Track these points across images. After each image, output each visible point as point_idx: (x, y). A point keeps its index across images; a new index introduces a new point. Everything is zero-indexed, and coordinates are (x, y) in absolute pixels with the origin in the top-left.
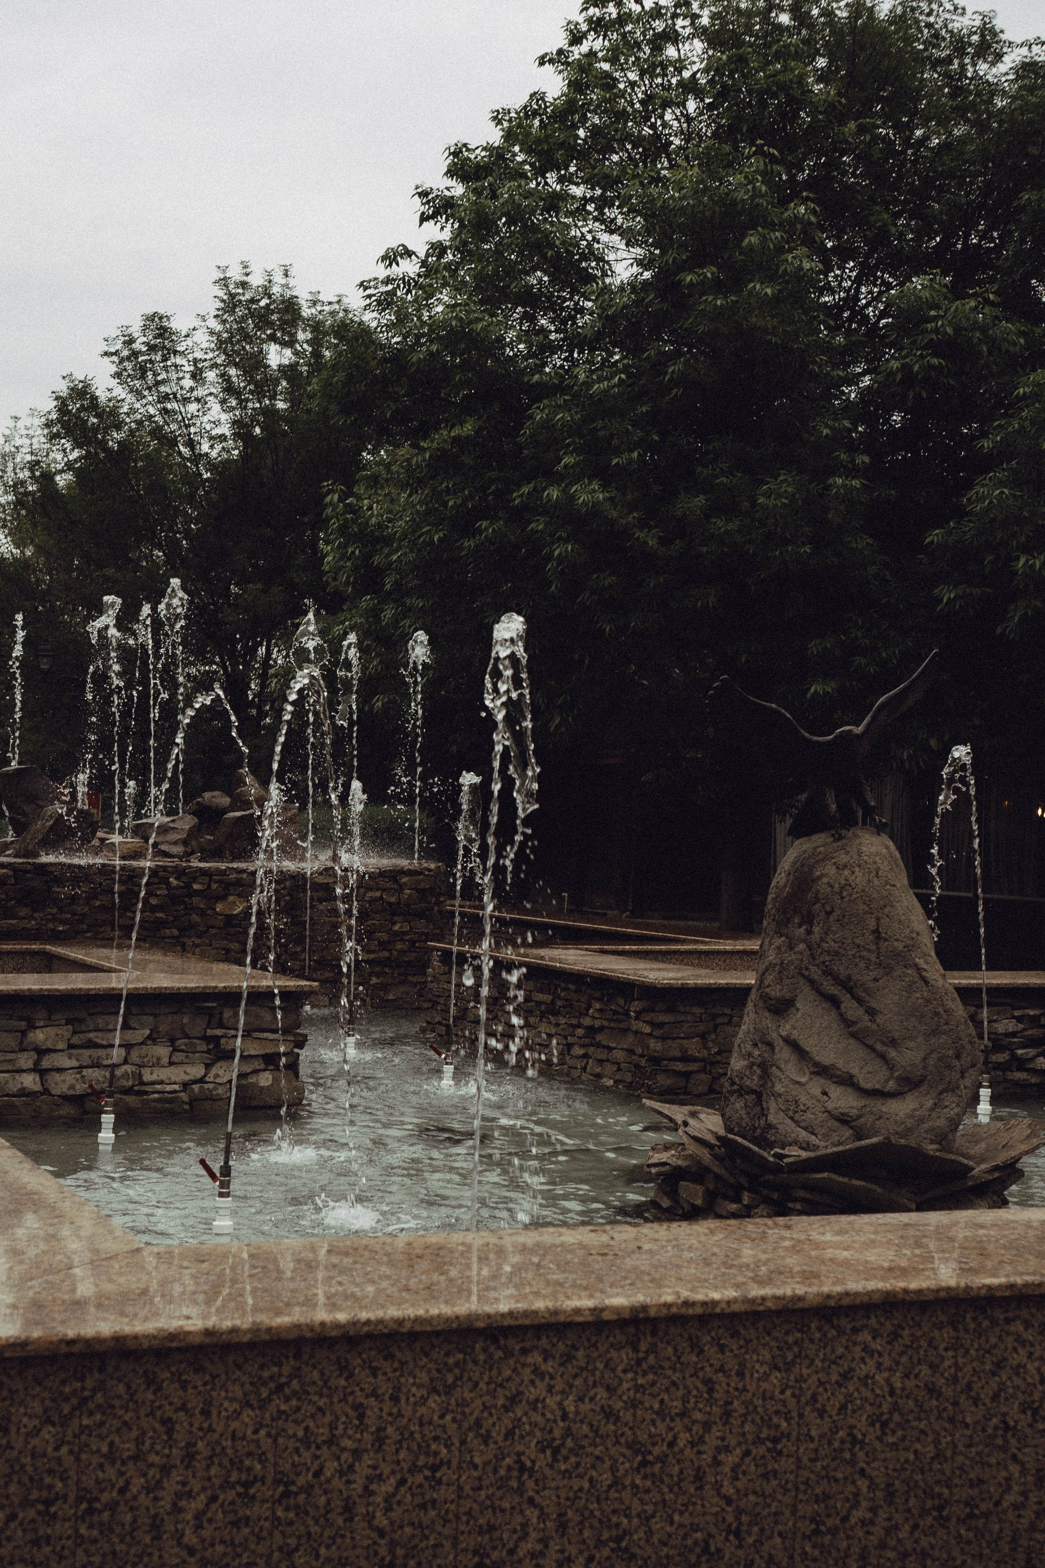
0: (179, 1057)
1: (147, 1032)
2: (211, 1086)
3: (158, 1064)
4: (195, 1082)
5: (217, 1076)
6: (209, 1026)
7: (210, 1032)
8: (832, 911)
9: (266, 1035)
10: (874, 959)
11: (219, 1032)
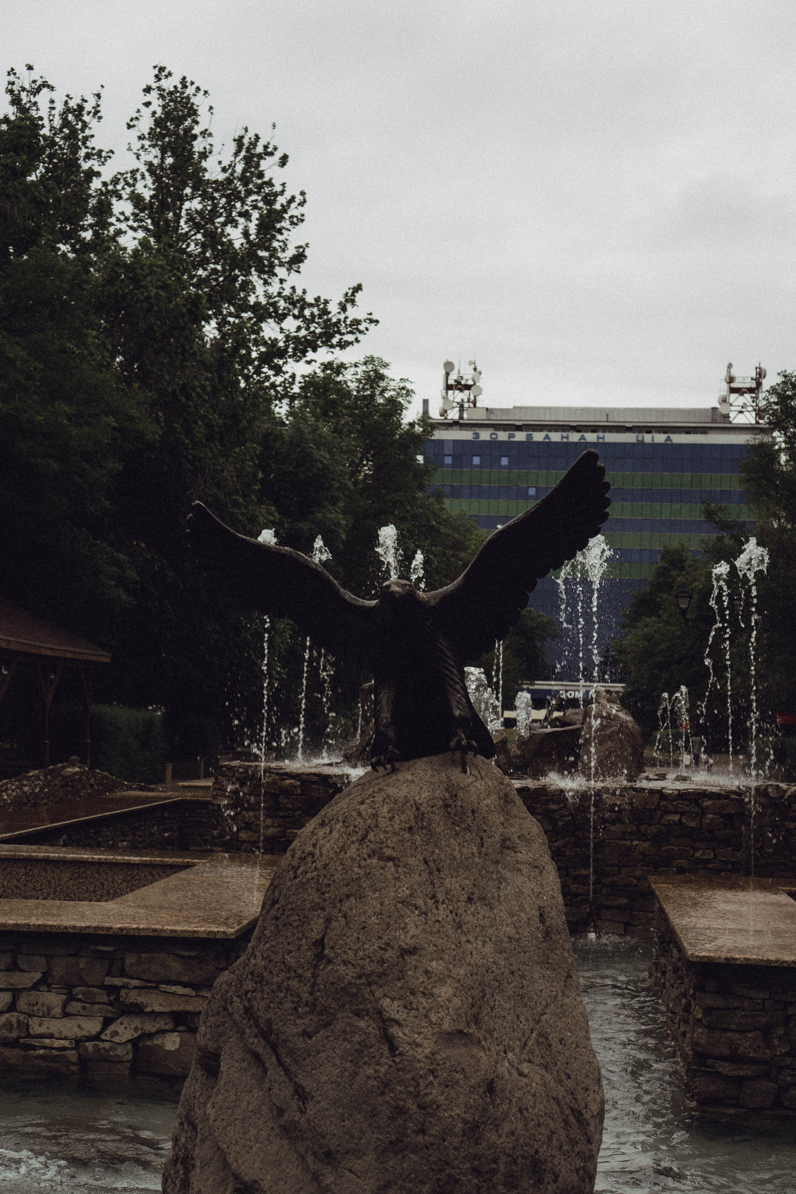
0: (75, 1007)
1: (38, 976)
2: (107, 1045)
3: (48, 1014)
4: (89, 1039)
5: (115, 1033)
6: (108, 974)
7: (109, 981)
8: (277, 902)
9: (173, 989)
10: (305, 996)
11: (117, 981)
